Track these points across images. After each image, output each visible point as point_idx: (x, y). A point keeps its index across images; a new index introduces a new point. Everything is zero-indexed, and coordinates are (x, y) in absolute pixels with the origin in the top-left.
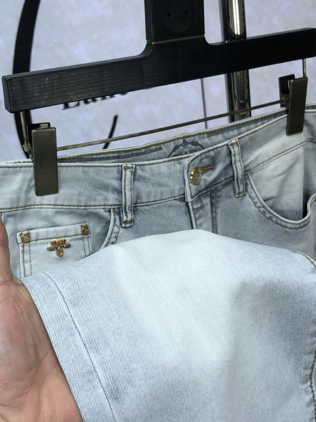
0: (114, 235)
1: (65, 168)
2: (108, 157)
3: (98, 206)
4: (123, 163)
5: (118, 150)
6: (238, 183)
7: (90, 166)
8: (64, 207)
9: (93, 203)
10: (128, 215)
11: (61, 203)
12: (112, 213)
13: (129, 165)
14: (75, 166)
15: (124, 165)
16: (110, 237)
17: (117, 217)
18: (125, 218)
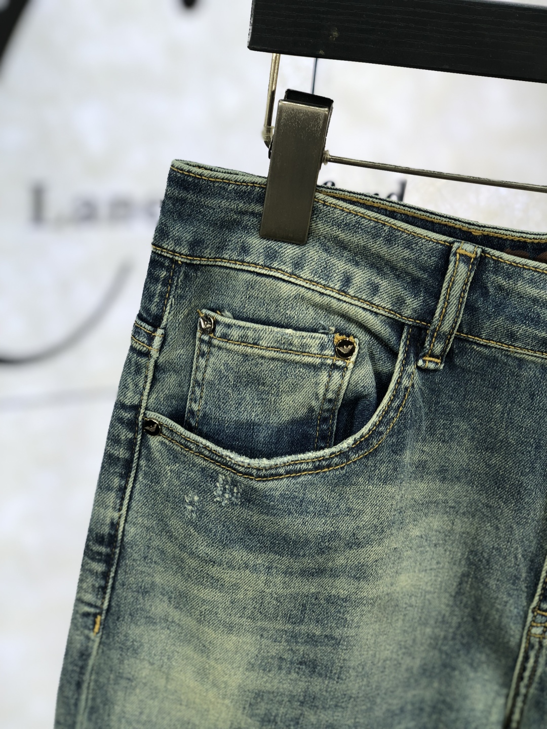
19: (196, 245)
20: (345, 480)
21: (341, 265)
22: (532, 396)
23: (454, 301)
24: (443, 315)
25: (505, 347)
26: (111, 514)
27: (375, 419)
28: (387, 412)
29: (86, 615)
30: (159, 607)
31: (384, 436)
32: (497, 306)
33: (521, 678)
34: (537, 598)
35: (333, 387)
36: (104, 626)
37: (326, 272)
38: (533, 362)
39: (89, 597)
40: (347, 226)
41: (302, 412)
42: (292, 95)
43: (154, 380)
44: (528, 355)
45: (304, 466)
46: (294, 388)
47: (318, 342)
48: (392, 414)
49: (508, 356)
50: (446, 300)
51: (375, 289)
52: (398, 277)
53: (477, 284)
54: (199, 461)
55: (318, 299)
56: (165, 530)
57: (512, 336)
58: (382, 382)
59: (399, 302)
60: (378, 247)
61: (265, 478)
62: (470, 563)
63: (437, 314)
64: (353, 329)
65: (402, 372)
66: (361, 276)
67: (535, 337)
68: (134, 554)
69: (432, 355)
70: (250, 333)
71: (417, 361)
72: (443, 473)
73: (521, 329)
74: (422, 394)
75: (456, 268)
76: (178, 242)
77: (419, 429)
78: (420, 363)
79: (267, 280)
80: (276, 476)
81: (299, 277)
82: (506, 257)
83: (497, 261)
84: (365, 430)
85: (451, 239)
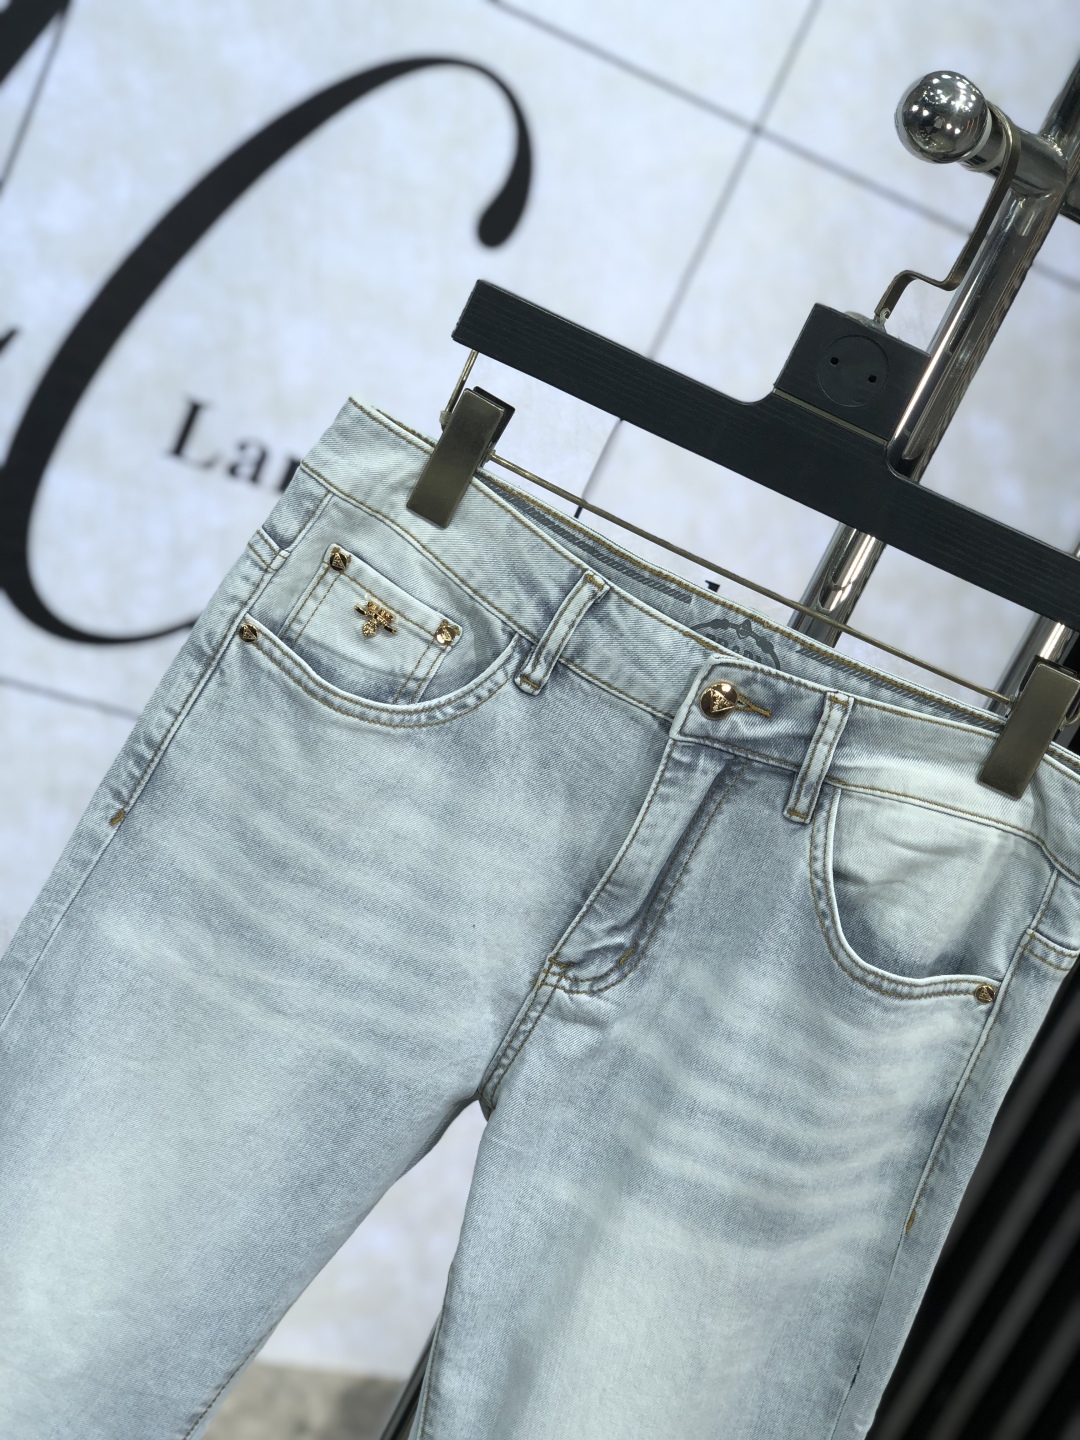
0: (489, 685)
1: (481, 495)
2: (574, 536)
3: (496, 608)
4: (591, 569)
5: (599, 536)
6: (800, 786)
7: (528, 527)
8: (438, 564)
9: (491, 598)
10: (538, 667)
11: (438, 552)
12: (512, 643)
13: (599, 579)
14: (503, 507)
15: (590, 571)
16: (480, 684)
17: (517, 657)
18: (528, 669)
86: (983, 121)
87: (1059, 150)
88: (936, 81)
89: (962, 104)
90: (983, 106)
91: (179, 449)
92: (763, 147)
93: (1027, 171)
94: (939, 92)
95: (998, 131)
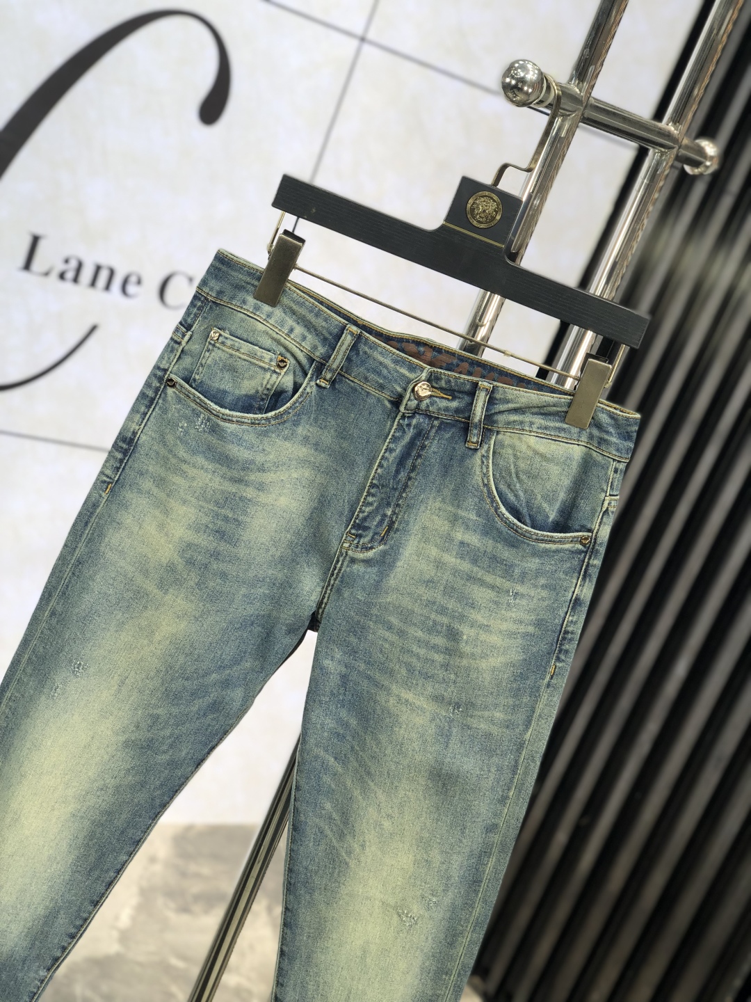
19: (220, 293)
20: (265, 434)
21: (290, 322)
22: (370, 413)
23: (341, 353)
24: (335, 359)
25: (362, 384)
26: (134, 427)
27: (288, 405)
28: (295, 403)
29: (105, 482)
30: (147, 484)
31: (291, 415)
32: (362, 362)
33: (332, 575)
34: (350, 526)
35: (271, 382)
36: (112, 490)
37: (282, 323)
38: (374, 395)
39: (108, 472)
40: (298, 303)
41: (252, 392)
42: (286, 232)
43: (180, 357)
44: (372, 391)
45: (246, 421)
46: (251, 378)
47: (269, 357)
48: (297, 404)
49: (362, 389)
50: (338, 352)
51: (304, 338)
52: (317, 335)
53: (354, 348)
54: (193, 405)
55: (275, 335)
56: (163, 441)
57: (366, 379)
58: (296, 387)
59: (315, 348)
60: (311, 317)
61: (225, 420)
62: (320, 502)
63: (332, 358)
64: (288, 355)
65: (308, 384)
66: (299, 330)
67: (377, 382)
68: (142, 450)
69: (325, 379)
70: (237, 344)
71: (316, 380)
72: (316, 446)
73: (371, 376)
74: (315, 399)
75: (346, 337)
76: (211, 289)
77: (309, 418)
78: (318, 381)
79: (252, 320)
80: (231, 421)
81: (268, 322)
82: (371, 337)
83: (367, 339)
84: (282, 409)
85: (347, 322)
86: (543, 83)
87: (577, 90)
88: (517, 65)
89: (531, 76)
90: (542, 77)
91: (27, 266)
92: (367, 48)
93: (566, 104)
94: (519, 70)
95: (549, 87)
